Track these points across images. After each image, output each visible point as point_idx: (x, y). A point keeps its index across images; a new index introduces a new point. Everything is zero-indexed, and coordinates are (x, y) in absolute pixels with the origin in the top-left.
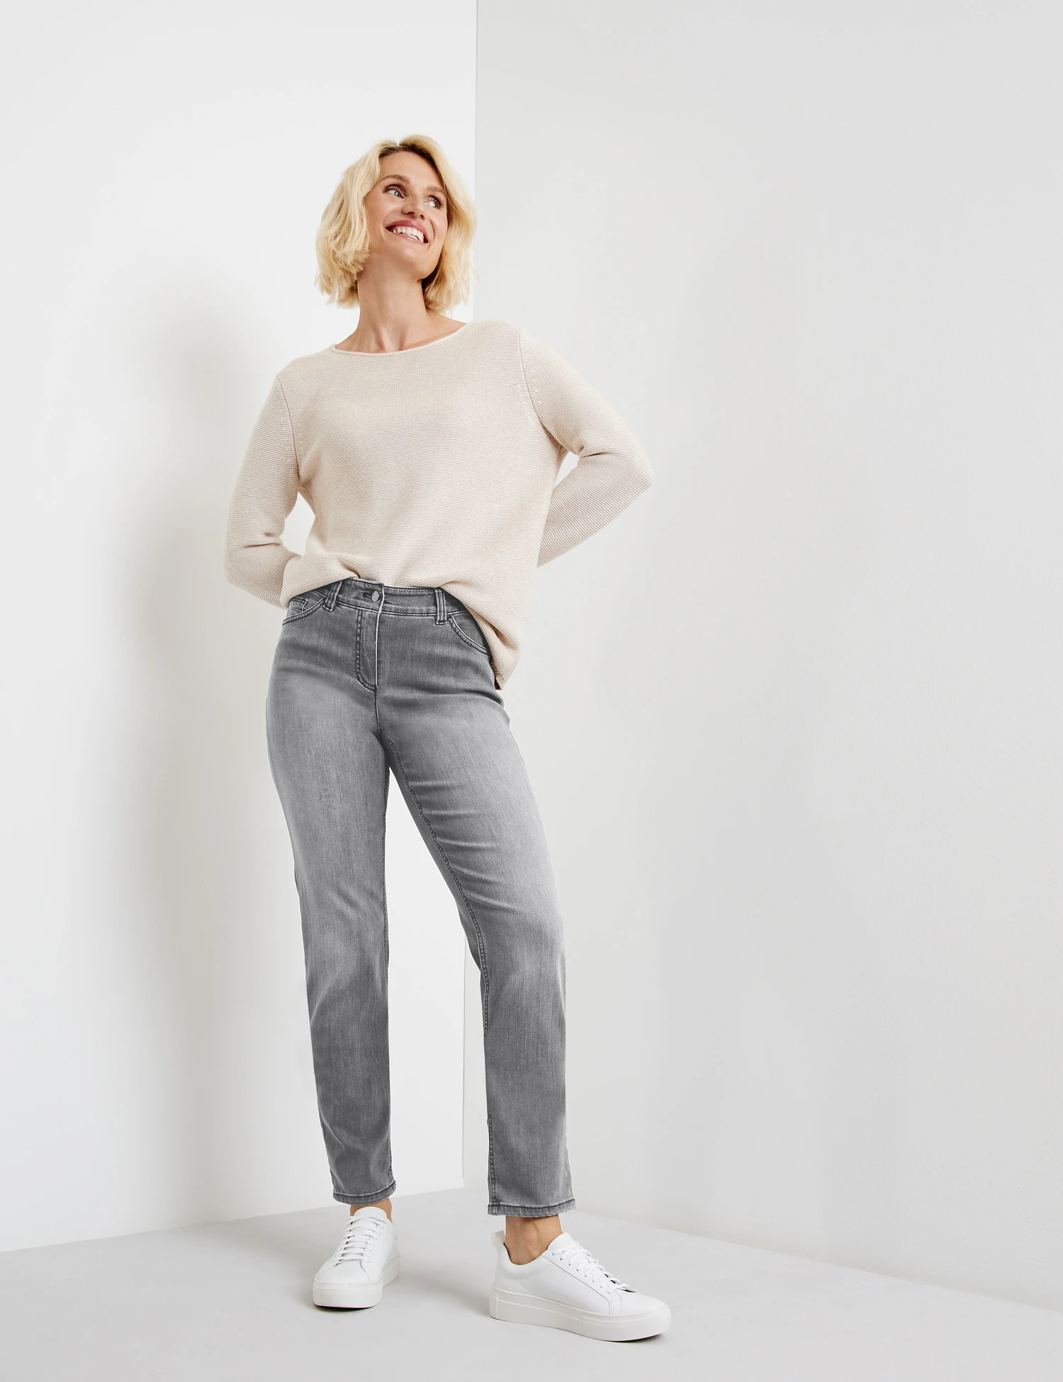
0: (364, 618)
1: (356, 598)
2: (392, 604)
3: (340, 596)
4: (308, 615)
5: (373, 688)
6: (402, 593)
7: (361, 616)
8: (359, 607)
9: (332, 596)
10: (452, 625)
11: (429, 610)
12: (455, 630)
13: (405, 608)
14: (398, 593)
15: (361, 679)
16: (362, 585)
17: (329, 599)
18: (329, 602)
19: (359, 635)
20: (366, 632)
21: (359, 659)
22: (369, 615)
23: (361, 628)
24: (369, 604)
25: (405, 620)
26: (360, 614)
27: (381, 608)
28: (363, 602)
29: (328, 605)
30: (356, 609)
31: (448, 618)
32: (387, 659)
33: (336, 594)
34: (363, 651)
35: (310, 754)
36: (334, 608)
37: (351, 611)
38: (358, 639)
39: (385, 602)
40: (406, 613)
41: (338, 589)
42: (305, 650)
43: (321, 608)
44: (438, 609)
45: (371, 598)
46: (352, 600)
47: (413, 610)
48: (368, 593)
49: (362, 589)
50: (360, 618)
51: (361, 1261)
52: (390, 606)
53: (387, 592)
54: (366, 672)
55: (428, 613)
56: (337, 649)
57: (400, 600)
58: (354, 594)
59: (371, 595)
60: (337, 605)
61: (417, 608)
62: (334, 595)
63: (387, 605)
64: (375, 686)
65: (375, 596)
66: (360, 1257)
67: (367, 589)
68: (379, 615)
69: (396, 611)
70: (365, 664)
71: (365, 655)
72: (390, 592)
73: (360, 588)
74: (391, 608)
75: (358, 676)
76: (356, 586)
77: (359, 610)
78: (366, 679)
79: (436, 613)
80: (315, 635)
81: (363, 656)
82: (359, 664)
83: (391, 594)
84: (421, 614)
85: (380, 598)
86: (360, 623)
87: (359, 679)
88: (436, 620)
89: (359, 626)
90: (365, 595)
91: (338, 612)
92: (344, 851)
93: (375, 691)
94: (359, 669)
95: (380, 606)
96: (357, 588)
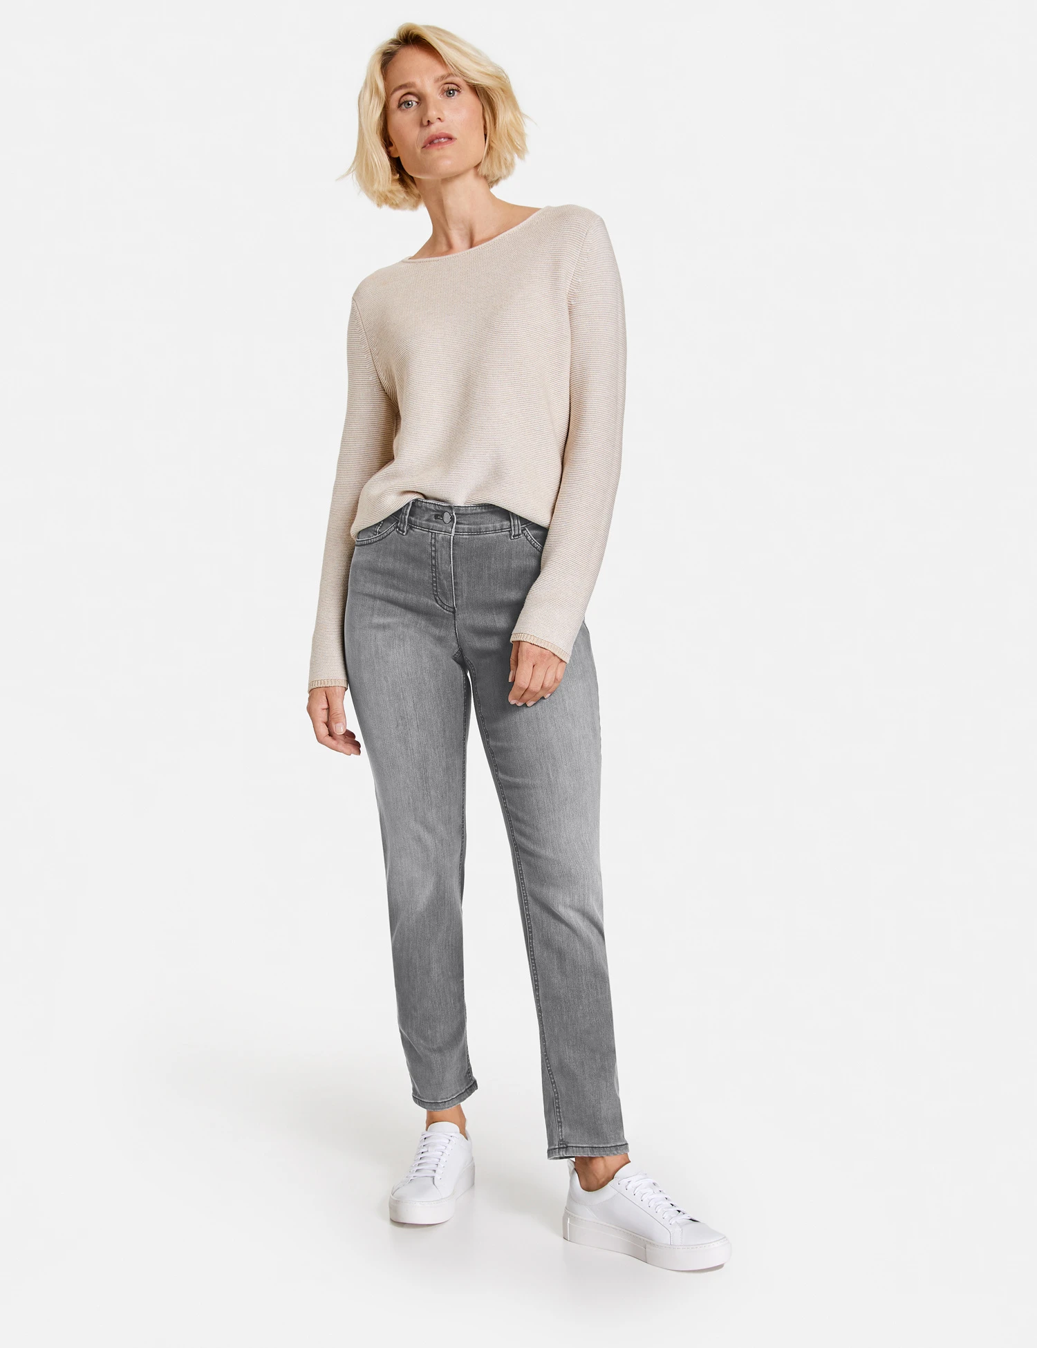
0: (438, 542)
1: (428, 520)
2: (464, 524)
3: (413, 519)
4: (383, 538)
5: (452, 610)
6: (474, 511)
7: (435, 539)
8: (432, 529)
9: (403, 519)
10: (527, 537)
11: (502, 525)
12: (530, 542)
13: (478, 527)
14: (469, 512)
15: (439, 602)
16: (432, 507)
17: (401, 522)
18: (402, 525)
19: (434, 558)
20: (441, 555)
21: (436, 581)
22: (442, 538)
23: (435, 551)
24: (441, 526)
25: (479, 539)
26: (433, 536)
27: (453, 530)
28: (435, 524)
29: (401, 529)
30: (429, 531)
31: (522, 531)
32: (464, 581)
33: (407, 517)
34: (439, 574)
35: (387, 681)
36: (408, 531)
37: (423, 535)
38: (434, 562)
39: (457, 523)
40: (479, 532)
41: (408, 511)
42: (382, 574)
43: (395, 532)
44: (512, 524)
45: (443, 520)
46: (424, 522)
47: (486, 528)
48: (439, 515)
49: (434, 511)
50: (433, 541)
51: (433, 1178)
52: (462, 526)
53: (457, 512)
54: (444, 594)
55: (502, 529)
56: (413, 572)
57: (472, 519)
58: (426, 517)
59: (442, 516)
60: (411, 528)
61: (490, 525)
62: (405, 518)
63: (459, 526)
64: (454, 608)
65: (447, 517)
66: (433, 1174)
67: (438, 511)
68: (452, 537)
69: (470, 531)
70: (442, 586)
71: (442, 577)
72: (461, 512)
73: (431, 510)
74: (463, 529)
75: (436, 599)
76: (426, 508)
77: (432, 533)
78: (445, 602)
79: (511, 528)
80: (391, 560)
81: (439, 579)
82: (436, 587)
83: (461, 514)
84: (495, 531)
85: (452, 519)
86: (435, 546)
87: (437, 602)
88: (511, 535)
89: (433, 549)
90: (436, 517)
91: (411, 535)
92: (421, 779)
93: (454, 612)
94: (437, 591)
95: (452, 528)
96: (428, 510)
